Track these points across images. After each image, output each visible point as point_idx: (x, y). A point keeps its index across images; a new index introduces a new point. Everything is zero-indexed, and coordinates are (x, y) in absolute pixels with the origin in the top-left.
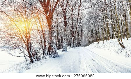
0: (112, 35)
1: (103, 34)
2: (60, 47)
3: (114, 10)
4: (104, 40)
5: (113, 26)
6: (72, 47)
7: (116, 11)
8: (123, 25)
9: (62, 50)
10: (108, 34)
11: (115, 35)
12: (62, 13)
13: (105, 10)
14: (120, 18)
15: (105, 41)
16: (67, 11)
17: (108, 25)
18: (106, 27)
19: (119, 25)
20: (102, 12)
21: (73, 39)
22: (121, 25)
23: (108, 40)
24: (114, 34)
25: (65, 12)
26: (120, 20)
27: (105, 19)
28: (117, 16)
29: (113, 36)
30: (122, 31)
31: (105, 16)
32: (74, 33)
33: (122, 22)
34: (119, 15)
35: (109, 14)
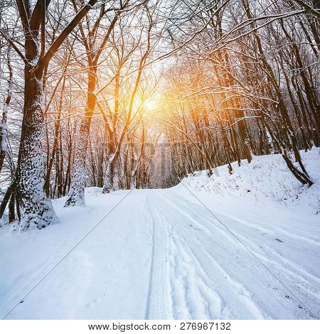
0: (258, 141)
1: (225, 138)
2: (60, 189)
3: (255, 51)
4: (232, 161)
5: (256, 106)
6: (107, 190)
7: (261, 52)
8: (296, 98)
9: (64, 199)
10: (243, 136)
11: (270, 140)
12: (86, 64)
13: (223, 56)
14: (282, 75)
15: (234, 164)
16: (105, 63)
17: (238, 106)
18: (231, 112)
19: (281, 101)
20: (214, 62)
21: (111, 159)
22: (288, 98)
23: (244, 161)
24: (268, 134)
25: (95, 63)
26: (283, 80)
27: (227, 86)
28: (269, 68)
29: (262, 144)
30: (296, 120)
31: (225, 76)
32: (118, 141)
33: (291, 87)
34: (274, 65)
35: (237, 65)
